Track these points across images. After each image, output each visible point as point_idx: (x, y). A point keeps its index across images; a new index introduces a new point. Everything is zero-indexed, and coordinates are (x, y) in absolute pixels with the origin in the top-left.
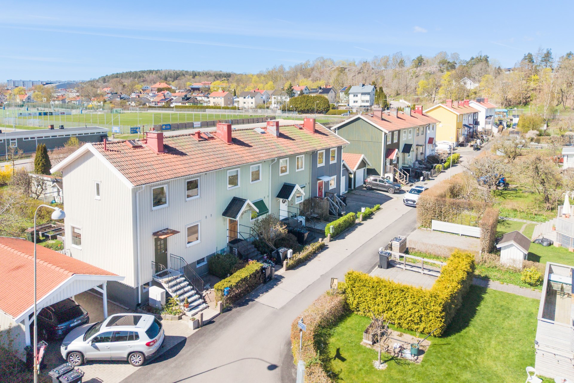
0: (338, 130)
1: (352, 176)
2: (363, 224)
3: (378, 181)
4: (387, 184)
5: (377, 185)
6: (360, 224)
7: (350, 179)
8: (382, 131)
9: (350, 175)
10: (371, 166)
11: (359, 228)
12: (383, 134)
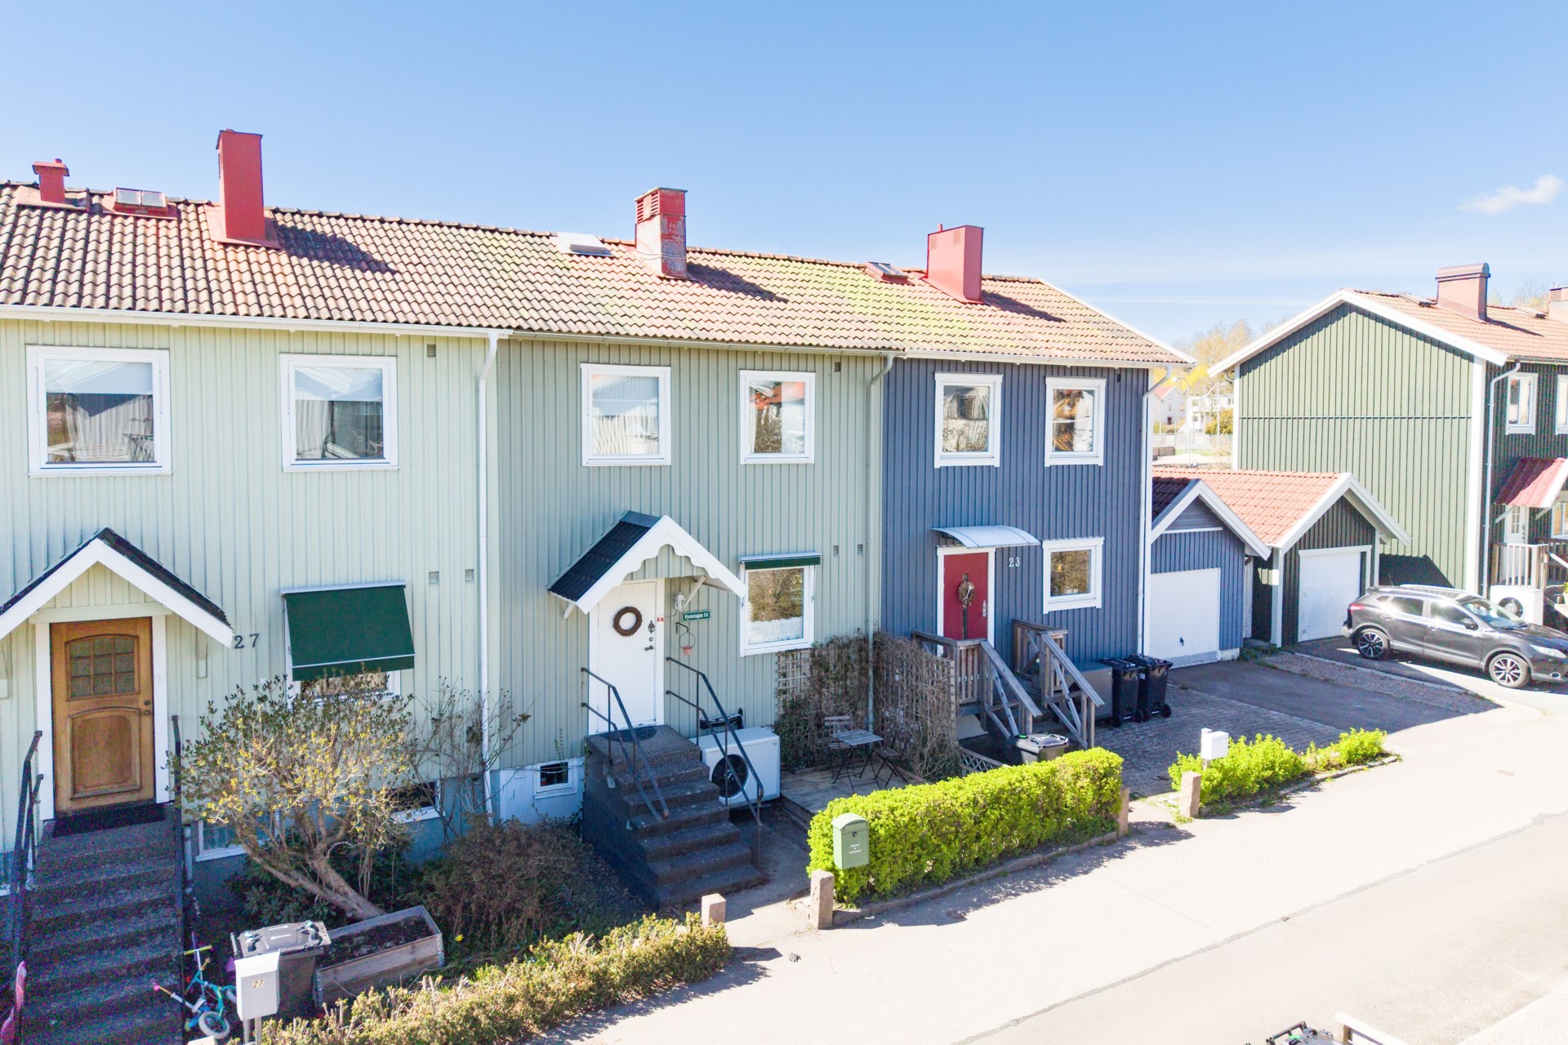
0: (1242, 374)
1: (1275, 578)
2: (1188, 836)
3: (1426, 608)
4: (1483, 631)
5: (1423, 634)
6: (1165, 833)
7: (1262, 593)
8: (1470, 358)
9: (1263, 573)
10: (1405, 545)
11: (1140, 856)
12: (1478, 372)
